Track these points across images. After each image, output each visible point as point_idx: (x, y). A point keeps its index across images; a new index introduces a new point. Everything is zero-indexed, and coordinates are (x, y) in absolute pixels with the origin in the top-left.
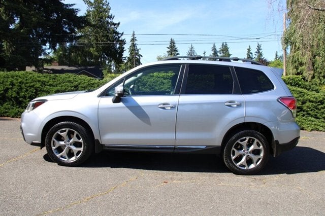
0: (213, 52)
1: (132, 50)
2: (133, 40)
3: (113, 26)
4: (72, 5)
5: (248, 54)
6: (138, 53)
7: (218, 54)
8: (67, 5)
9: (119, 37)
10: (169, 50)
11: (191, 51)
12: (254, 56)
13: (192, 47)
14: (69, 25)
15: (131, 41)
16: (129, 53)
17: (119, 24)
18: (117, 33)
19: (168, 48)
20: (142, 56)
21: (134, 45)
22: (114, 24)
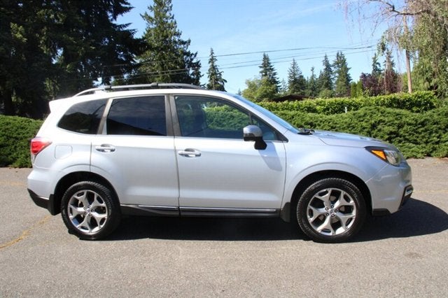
0: (325, 67)
1: (212, 74)
2: (212, 60)
3: (182, 46)
4: (127, 25)
5: (374, 65)
6: (220, 78)
7: (332, 68)
8: (120, 26)
9: (192, 60)
10: (262, 69)
11: (293, 68)
12: (382, 67)
13: (294, 64)
14: (125, 51)
15: (210, 62)
16: (209, 79)
17: (189, 41)
18: (188, 54)
19: (261, 67)
20: (226, 81)
21: (213, 68)
22: (183, 43)
